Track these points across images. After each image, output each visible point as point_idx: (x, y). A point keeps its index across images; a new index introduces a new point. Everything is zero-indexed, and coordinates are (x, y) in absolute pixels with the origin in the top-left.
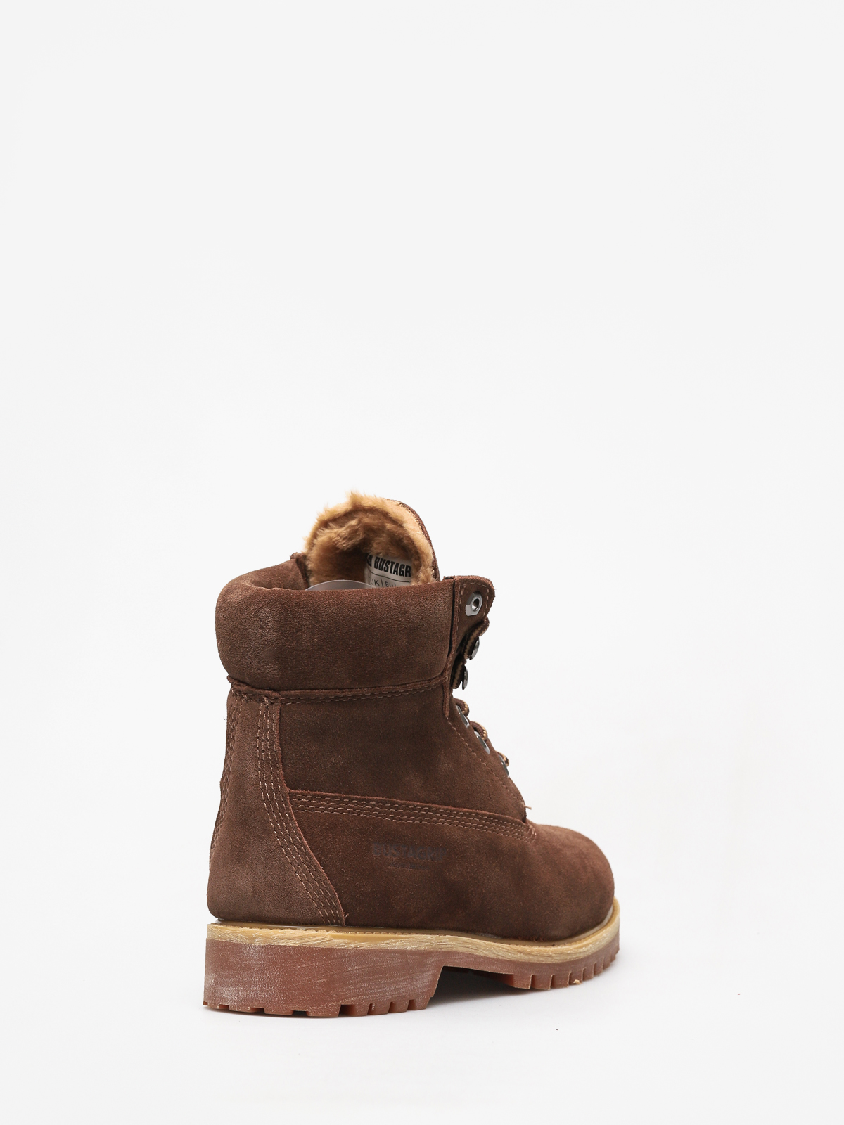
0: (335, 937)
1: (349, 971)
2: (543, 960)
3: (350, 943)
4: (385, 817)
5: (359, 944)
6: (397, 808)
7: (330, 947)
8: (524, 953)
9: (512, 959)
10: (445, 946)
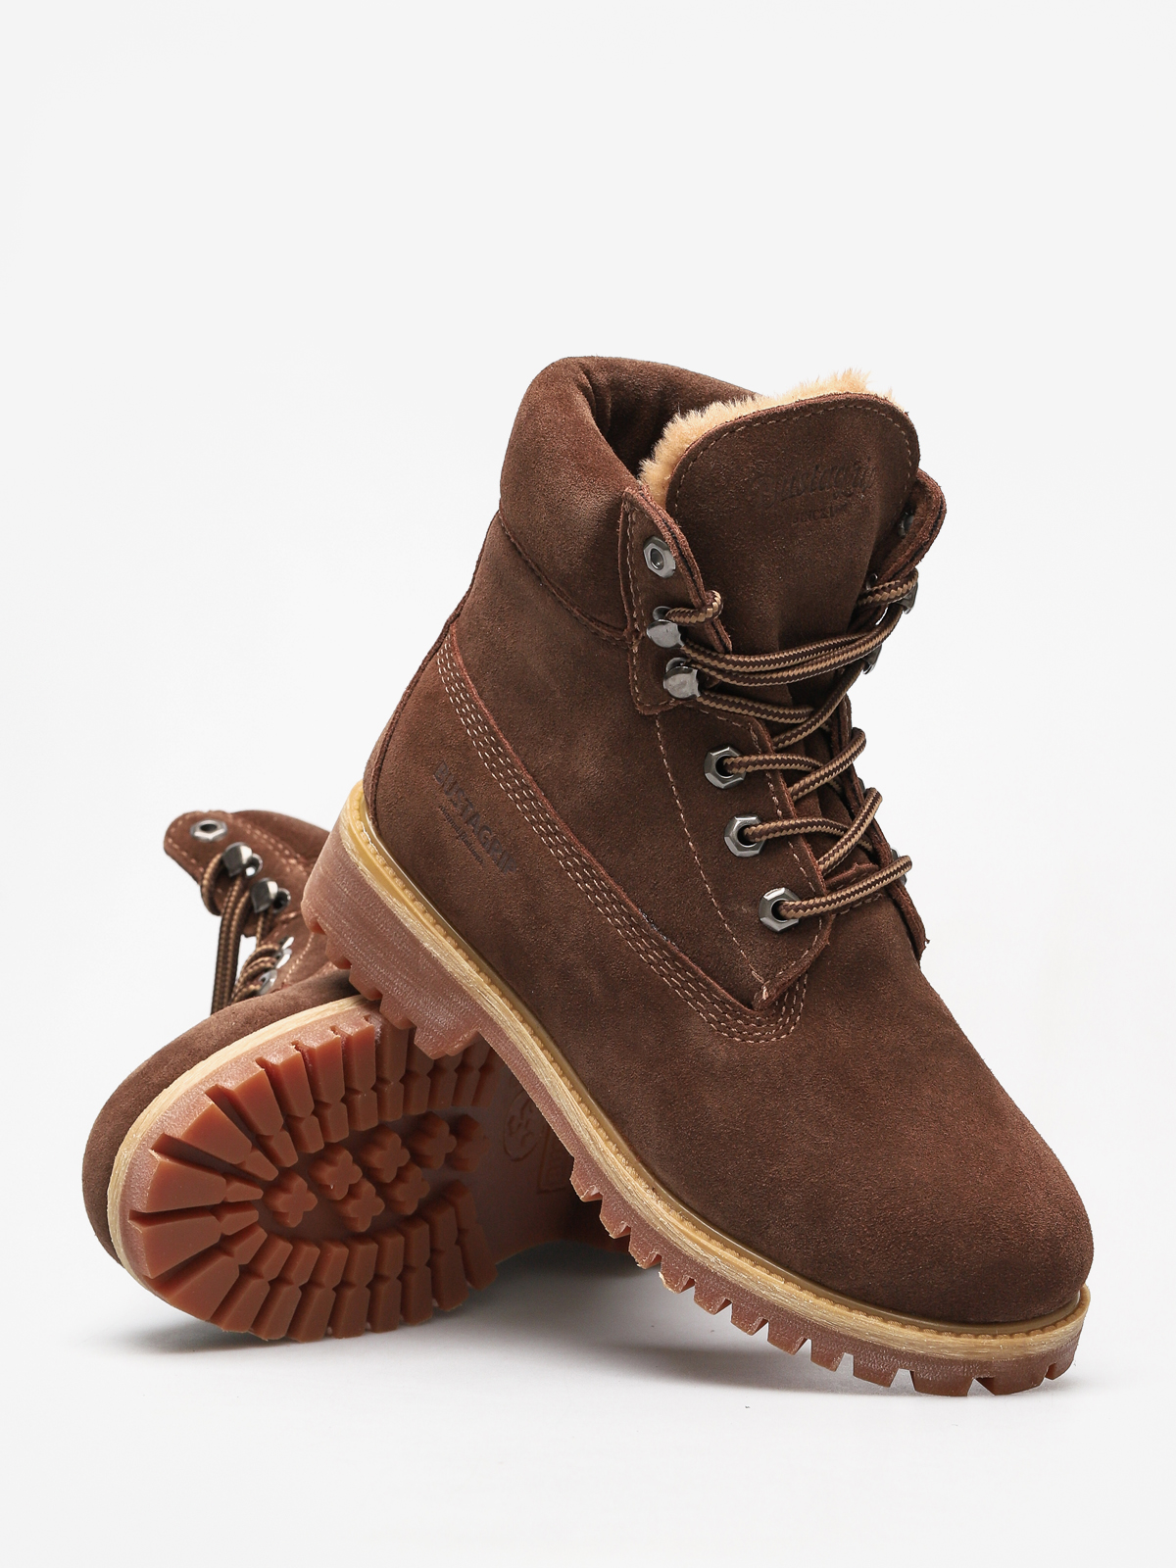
4: (479, 748)
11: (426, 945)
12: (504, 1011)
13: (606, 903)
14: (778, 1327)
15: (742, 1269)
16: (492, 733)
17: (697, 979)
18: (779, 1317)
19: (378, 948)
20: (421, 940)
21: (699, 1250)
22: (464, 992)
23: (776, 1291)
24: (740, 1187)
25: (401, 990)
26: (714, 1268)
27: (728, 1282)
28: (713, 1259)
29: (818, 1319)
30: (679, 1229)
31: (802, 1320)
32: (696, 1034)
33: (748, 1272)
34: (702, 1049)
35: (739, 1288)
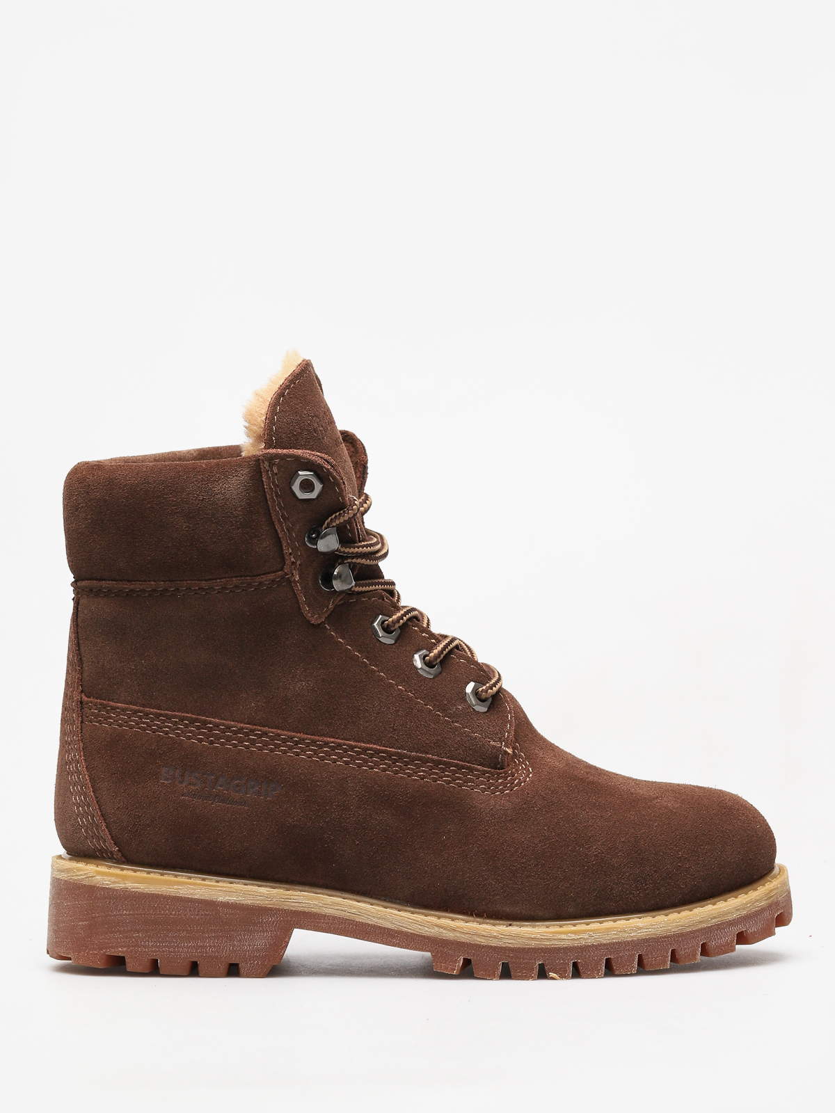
0: (99, 873)
1: (115, 916)
2: (483, 941)
3: (118, 883)
4: (189, 738)
5: (130, 885)
6: (210, 729)
7: (93, 884)
8: (445, 928)
9: (428, 934)
10: (297, 905)
11: (220, 899)
12: (311, 899)
13: (365, 761)
14: (652, 953)
15: (608, 929)
16: (192, 721)
17: (460, 768)
18: (649, 946)
19: (179, 930)
20: (214, 898)
21: (573, 936)
22: (271, 909)
23: (640, 928)
24: (580, 874)
25: (214, 946)
26: (590, 942)
27: (605, 945)
28: (586, 936)
29: (676, 929)
30: (550, 932)
31: (665, 937)
32: (481, 804)
33: (616, 928)
34: (492, 809)
35: (613, 944)
